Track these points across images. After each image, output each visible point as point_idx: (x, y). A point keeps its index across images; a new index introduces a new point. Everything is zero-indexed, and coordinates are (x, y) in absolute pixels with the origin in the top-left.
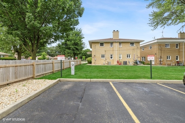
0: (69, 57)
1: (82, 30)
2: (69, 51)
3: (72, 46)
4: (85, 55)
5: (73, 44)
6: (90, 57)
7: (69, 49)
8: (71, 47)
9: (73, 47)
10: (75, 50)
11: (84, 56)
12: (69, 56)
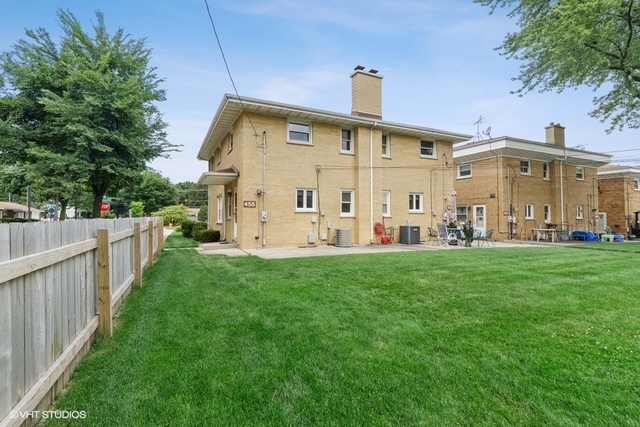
0: (49, 206)
1: (149, 51)
2: (59, 160)
3: (81, 127)
4: (145, 198)
5: (91, 118)
6: (166, 205)
7: (60, 143)
8: (75, 134)
9: (90, 134)
10: (103, 155)
11: (137, 200)
12: (48, 197)
